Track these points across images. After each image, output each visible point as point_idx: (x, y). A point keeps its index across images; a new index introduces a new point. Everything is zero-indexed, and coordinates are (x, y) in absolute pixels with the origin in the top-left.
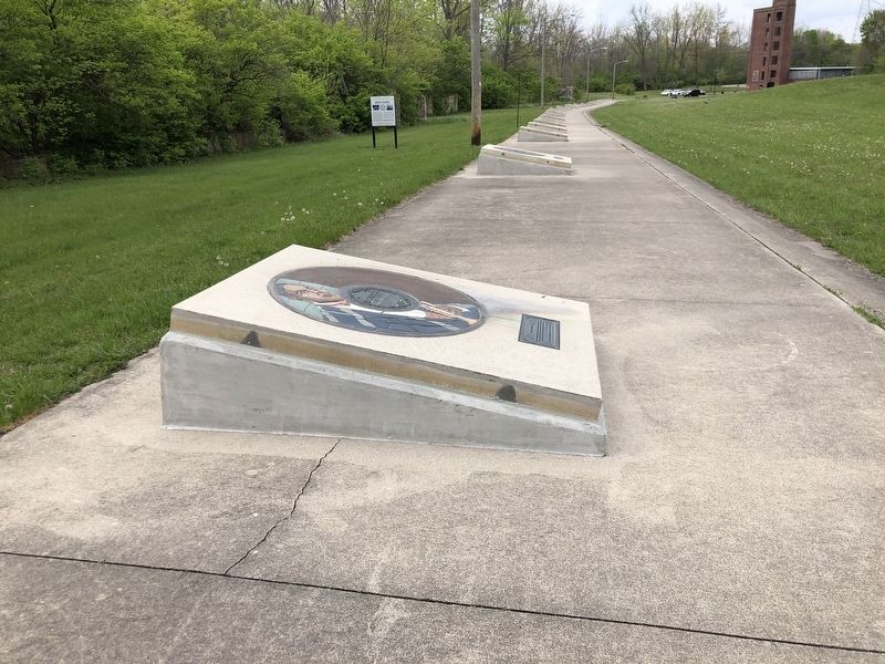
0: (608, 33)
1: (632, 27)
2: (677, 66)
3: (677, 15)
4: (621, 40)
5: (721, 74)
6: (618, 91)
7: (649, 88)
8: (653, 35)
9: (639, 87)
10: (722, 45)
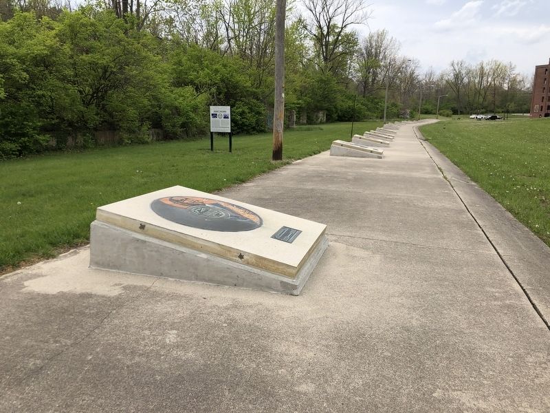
0: (435, 78)
1: (452, 74)
2: (481, 100)
3: (482, 67)
4: (444, 82)
5: (512, 106)
6: (440, 114)
7: (462, 113)
8: (466, 80)
9: (455, 112)
10: (512, 88)
